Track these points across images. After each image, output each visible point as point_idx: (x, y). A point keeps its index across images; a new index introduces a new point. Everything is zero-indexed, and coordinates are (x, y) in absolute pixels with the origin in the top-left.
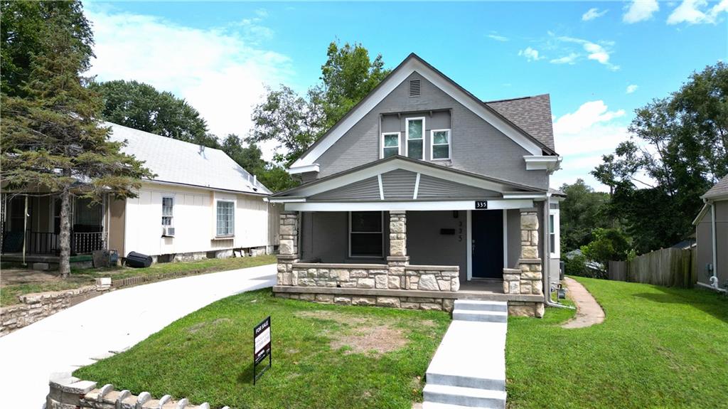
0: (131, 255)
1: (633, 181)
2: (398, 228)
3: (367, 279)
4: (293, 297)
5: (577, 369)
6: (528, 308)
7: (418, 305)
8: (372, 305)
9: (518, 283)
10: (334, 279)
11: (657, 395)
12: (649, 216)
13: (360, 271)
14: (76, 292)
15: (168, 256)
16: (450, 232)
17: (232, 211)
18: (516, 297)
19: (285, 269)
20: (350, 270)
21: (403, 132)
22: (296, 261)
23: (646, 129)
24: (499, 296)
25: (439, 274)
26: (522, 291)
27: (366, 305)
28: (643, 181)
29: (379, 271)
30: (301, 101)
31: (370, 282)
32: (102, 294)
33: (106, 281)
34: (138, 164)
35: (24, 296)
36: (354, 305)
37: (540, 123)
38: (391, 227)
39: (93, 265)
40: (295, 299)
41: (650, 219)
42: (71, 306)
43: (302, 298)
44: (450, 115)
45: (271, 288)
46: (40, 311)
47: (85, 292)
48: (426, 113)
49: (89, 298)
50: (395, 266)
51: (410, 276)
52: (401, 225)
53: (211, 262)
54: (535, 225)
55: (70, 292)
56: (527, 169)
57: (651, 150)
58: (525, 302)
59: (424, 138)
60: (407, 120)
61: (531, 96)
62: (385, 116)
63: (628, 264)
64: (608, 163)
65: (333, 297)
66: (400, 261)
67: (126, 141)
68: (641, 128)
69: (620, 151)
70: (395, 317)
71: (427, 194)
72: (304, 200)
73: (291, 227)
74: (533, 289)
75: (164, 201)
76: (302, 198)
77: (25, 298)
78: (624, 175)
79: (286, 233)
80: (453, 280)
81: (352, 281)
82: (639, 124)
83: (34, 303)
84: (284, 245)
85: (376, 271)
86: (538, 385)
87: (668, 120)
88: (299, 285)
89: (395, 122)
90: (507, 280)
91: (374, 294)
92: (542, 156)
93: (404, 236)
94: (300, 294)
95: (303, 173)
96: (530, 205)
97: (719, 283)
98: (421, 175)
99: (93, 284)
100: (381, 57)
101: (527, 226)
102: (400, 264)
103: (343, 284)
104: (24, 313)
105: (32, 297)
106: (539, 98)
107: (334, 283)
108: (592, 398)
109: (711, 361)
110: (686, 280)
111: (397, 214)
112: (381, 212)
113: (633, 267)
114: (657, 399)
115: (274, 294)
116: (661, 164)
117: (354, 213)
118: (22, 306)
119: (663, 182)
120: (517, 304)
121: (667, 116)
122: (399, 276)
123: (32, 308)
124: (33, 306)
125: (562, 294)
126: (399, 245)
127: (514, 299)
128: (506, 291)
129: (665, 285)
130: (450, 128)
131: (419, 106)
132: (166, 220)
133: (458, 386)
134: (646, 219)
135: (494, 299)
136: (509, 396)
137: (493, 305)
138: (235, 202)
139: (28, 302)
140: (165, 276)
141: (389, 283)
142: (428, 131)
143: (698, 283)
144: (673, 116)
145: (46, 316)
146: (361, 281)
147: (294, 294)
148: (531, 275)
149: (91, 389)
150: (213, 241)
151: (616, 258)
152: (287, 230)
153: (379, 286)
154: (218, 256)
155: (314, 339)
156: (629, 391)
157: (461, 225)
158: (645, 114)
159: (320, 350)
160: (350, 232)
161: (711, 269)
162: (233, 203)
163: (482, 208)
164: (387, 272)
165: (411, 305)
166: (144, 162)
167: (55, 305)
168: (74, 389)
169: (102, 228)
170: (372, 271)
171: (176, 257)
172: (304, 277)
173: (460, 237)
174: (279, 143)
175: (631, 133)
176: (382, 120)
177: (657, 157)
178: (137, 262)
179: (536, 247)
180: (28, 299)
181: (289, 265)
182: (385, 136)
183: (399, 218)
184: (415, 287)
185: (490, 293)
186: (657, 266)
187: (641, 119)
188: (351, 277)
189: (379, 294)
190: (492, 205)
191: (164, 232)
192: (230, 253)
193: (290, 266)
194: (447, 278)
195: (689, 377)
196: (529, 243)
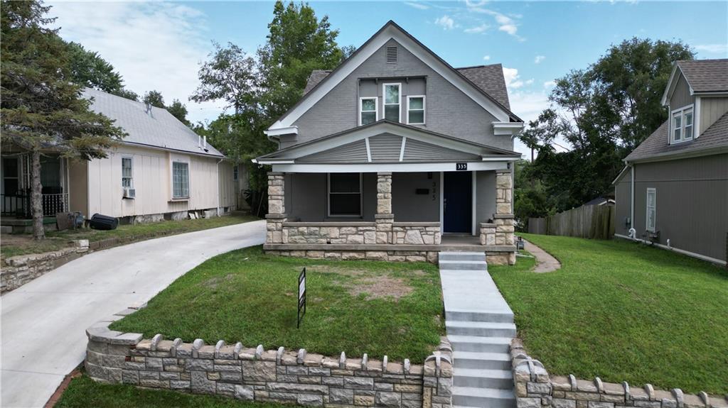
0: (96, 216)
1: (553, 145)
2: (385, 187)
3: (357, 236)
4: (283, 254)
5: (564, 304)
6: (503, 257)
7: (404, 258)
8: (362, 259)
9: (494, 236)
10: (325, 236)
11: (631, 320)
12: (567, 177)
13: (349, 228)
14: (59, 254)
15: (128, 218)
16: (426, 192)
17: (186, 172)
18: (492, 248)
19: (274, 228)
20: (340, 227)
21: (381, 97)
22: (285, 220)
23: (564, 98)
24: (477, 248)
25: (423, 231)
26: (497, 243)
27: (356, 259)
28: (561, 145)
29: (367, 228)
30: (250, 62)
31: (359, 238)
32: (81, 256)
33: (84, 243)
34: (109, 122)
35: (10, 259)
36: (344, 260)
37: (497, 91)
38: (379, 187)
39: (57, 228)
40: (286, 256)
41: (567, 179)
42: (55, 268)
43: (292, 254)
44: (426, 82)
45: (262, 245)
46: (26, 273)
47: (66, 255)
48: (404, 80)
49: (70, 260)
50: (382, 223)
51: (397, 231)
52: (388, 185)
53: (168, 225)
54: (509, 184)
55: (53, 254)
56: (495, 134)
57: (568, 116)
58: (499, 252)
59: (400, 103)
60: (384, 85)
61: (485, 65)
62: (362, 81)
63: (549, 220)
64: (533, 129)
65: (323, 253)
66: (387, 219)
67: (92, 98)
68: (559, 97)
69: (542, 119)
70: (387, 268)
71: (413, 156)
72: (292, 162)
73: (279, 188)
74: (507, 241)
75: (123, 162)
76: (291, 160)
77: (12, 261)
78: (547, 139)
79: (275, 194)
80: (436, 234)
81: (342, 238)
82: (558, 94)
83: (21, 266)
84: (273, 205)
85: (365, 228)
86: (538, 316)
87: (583, 90)
88: (290, 243)
89: (373, 87)
90: (484, 233)
91: (364, 249)
92: (509, 122)
93: (390, 195)
94: (290, 251)
95: (281, 135)
96: (504, 166)
97: (637, 234)
98: (407, 138)
99: (71, 246)
100: (327, 18)
101: (502, 185)
102: (387, 221)
103: (333, 241)
104: (13, 276)
105: (19, 260)
106: (492, 68)
107: (324, 241)
108: (583, 324)
109: (662, 293)
110: (605, 233)
111: (384, 176)
112: (359, 173)
113: (553, 222)
114: (632, 322)
115: (264, 252)
116: (576, 130)
117: (332, 174)
118: (10, 269)
119: (576, 146)
120: (493, 254)
121: (582, 86)
122: (387, 232)
123: (19, 271)
124: (21, 269)
125: (521, 246)
126: (385, 204)
127: (491, 250)
128: (484, 243)
129: (587, 237)
130: (425, 94)
131: (396, 73)
132: (126, 181)
133: (473, 321)
134: (564, 180)
135: (473, 250)
136: (518, 326)
137: (473, 256)
138: (189, 163)
139: (16, 265)
140: (136, 238)
141: (377, 238)
142: (404, 96)
143: (616, 235)
144: (587, 85)
145: (33, 279)
146: (350, 238)
147: (284, 251)
148: (505, 228)
149: (140, 340)
150: (170, 203)
151: (535, 215)
152: (276, 190)
153: (367, 242)
154: (174, 217)
155: (331, 288)
156: (610, 317)
157: (435, 185)
158: (563, 84)
159: (342, 297)
160: (329, 193)
161: (628, 222)
162: (187, 164)
163: (463, 169)
164: (374, 228)
165: (398, 258)
166: (114, 121)
167: (41, 268)
168: (123, 340)
169: (62, 189)
170: (361, 228)
171: (136, 219)
172: (294, 235)
173: (434, 196)
174: (228, 104)
175: (551, 102)
176: (360, 85)
177: (574, 124)
178: (102, 224)
179: (510, 204)
180: (15, 261)
181: (278, 224)
182: (364, 101)
183: (387, 179)
184: (401, 241)
185: (468, 245)
186: (579, 221)
187: (560, 88)
188: (340, 234)
189: (368, 249)
190: (472, 167)
191: (125, 194)
192: (185, 215)
193: (280, 225)
194: (431, 233)
195: (651, 306)
196: (503, 201)
